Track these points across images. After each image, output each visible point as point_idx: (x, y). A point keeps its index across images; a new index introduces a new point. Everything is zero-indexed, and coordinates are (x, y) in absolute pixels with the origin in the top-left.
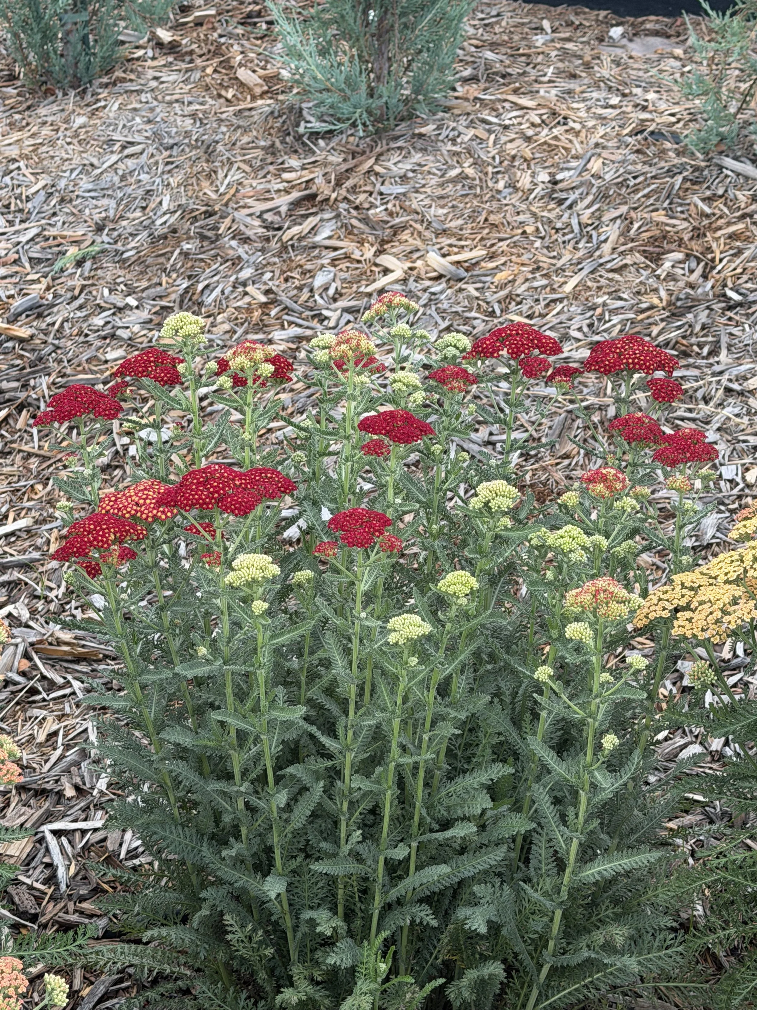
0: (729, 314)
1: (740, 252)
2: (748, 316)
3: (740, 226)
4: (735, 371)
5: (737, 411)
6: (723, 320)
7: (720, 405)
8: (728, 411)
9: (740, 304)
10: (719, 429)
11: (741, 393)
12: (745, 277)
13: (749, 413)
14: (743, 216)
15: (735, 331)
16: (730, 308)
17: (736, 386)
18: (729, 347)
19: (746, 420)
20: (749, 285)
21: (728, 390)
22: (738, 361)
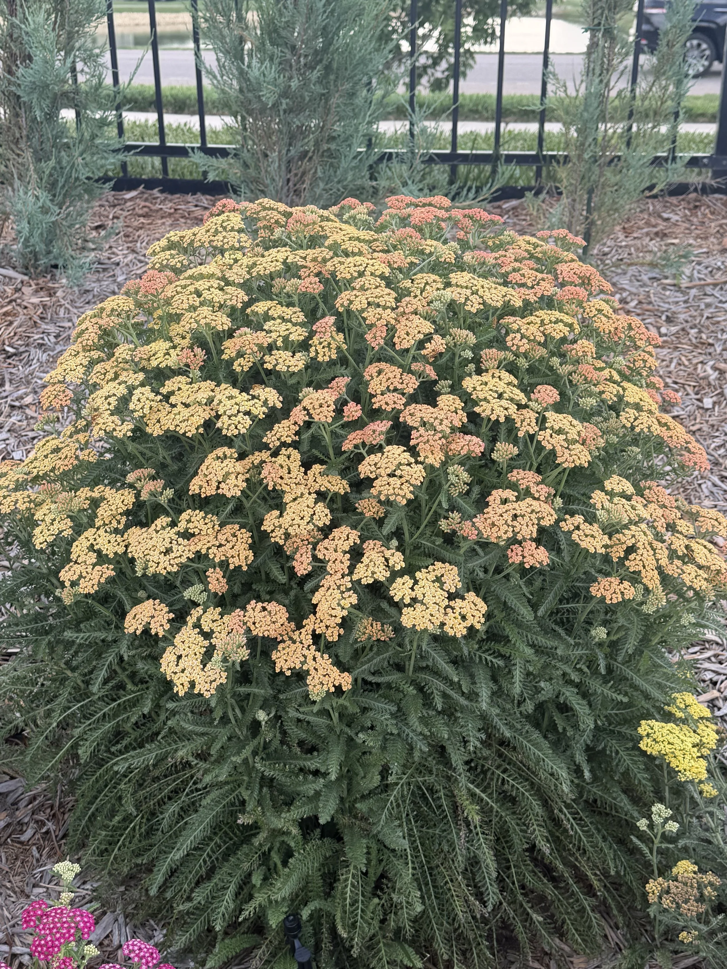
0: (9, 361)
1: (11, 323)
2: (20, 361)
3: (10, 307)
4: (16, 395)
5: (19, 418)
6: (5, 365)
7: (9, 416)
8: (13, 419)
9: (15, 354)
10: (9, 431)
11: (21, 407)
12: (16, 338)
13: (27, 418)
14: (11, 301)
15: (13, 371)
16: (9, 357)
17: (17, 404)
18: (11, 381)
19: (25, 423)
20: (19, 342)
21: (12, 407)
22: (17, 388)
